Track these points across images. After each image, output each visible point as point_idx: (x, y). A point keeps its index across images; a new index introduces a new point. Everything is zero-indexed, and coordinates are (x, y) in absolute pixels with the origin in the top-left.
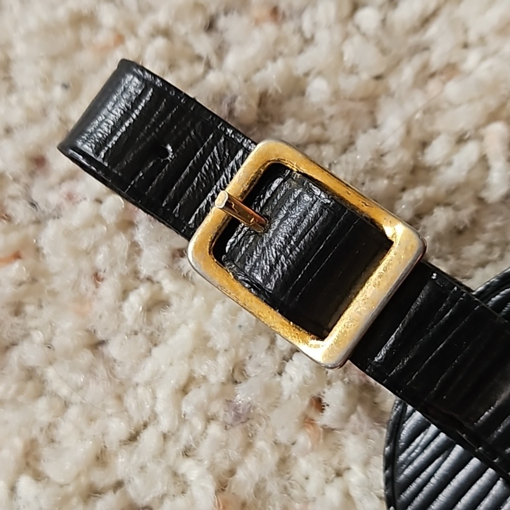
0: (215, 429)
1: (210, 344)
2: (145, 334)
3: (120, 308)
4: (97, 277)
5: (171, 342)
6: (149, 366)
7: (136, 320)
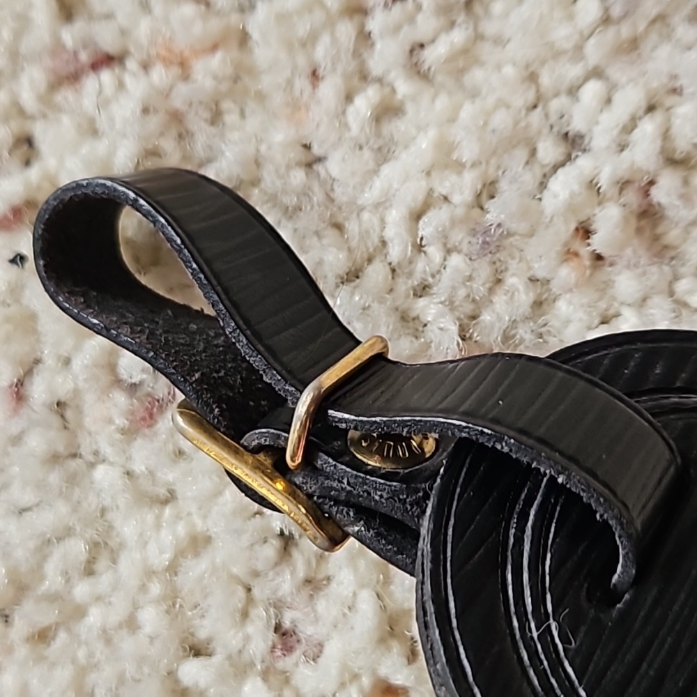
0: (456, 260)
1: (455, 156)
2: (372, 149)
3: (344, 112)
4: (315, 76)
5: (404, 156)
6: (378, 184)
7: (362, 129)
